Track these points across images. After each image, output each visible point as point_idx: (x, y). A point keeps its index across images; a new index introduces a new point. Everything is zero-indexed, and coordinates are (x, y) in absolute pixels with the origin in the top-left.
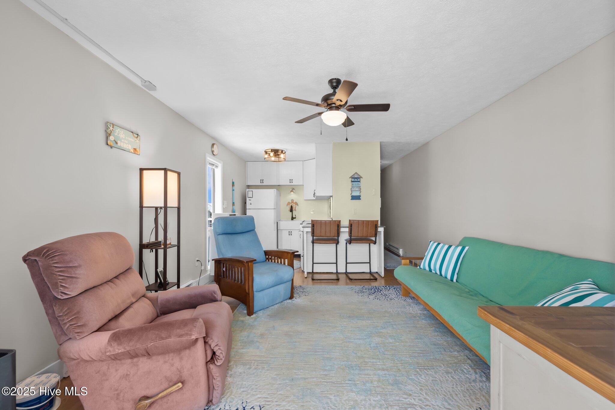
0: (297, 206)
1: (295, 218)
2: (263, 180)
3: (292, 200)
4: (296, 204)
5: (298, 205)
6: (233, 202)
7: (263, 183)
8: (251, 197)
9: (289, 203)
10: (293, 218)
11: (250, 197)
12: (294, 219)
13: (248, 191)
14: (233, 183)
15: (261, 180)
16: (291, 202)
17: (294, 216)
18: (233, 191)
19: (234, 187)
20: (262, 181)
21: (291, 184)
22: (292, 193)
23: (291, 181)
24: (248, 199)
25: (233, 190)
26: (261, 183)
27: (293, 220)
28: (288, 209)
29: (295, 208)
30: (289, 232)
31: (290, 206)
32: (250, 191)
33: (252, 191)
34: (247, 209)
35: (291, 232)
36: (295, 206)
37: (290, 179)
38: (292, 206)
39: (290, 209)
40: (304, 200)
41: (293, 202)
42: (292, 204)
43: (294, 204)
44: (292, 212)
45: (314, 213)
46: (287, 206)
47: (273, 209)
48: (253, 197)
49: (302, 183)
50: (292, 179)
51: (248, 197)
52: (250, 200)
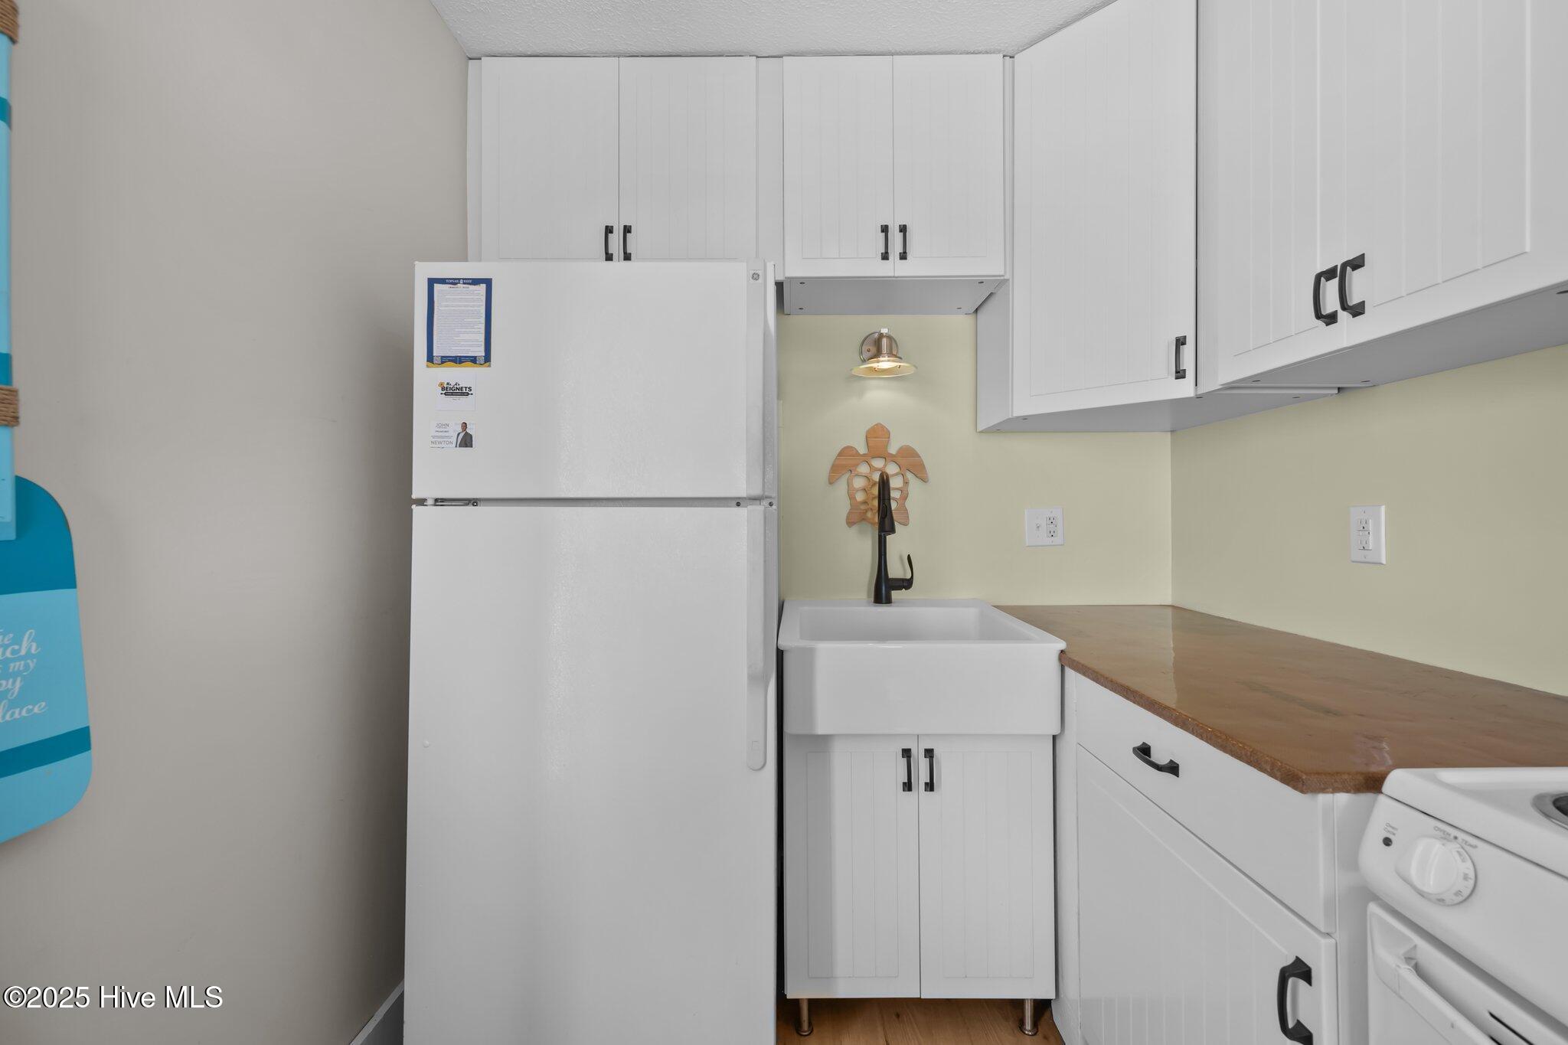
0: (914, 483)
1: (906, 584)
2: (627, 230)
3: (877, 436)
4: (912, 463)
5: (924, 479)
7: (627, 257)
8: (473, 360)
9: (844, 463)
10: (884, 588)
11: (458, 360)
12: (895, 595)
13: (432, 282)
15: (609, 230)
16: (863, 449)
17: (895, 570)
20: (616, 239)
21: (894, 268)
22: (885, 363)
23: (894, 239)
24: (426, 380)
26: (608, 257)
27: (889, 601)
28: (844, 508)
29: (904, 497)
30: (907, 753)
31: (859, 483)
32: (454, 282)
33: (488, 282)
34: (421, 502)
35: (929, 753)
36: (906, 483)
37: (885, 229)
38: (884, 484)
39: (863, 507)
40: (981, 432)
41: (893, 449)
42: (878, 463)
43: (892, 469)
44: (880, 536)
45: (1058, 540)
46: (831, 483)
47: (738, 504)
48: (487, 358)
49: (991, 267)
50: (903, 229)
51: (430, 358)
52: (452, 394)
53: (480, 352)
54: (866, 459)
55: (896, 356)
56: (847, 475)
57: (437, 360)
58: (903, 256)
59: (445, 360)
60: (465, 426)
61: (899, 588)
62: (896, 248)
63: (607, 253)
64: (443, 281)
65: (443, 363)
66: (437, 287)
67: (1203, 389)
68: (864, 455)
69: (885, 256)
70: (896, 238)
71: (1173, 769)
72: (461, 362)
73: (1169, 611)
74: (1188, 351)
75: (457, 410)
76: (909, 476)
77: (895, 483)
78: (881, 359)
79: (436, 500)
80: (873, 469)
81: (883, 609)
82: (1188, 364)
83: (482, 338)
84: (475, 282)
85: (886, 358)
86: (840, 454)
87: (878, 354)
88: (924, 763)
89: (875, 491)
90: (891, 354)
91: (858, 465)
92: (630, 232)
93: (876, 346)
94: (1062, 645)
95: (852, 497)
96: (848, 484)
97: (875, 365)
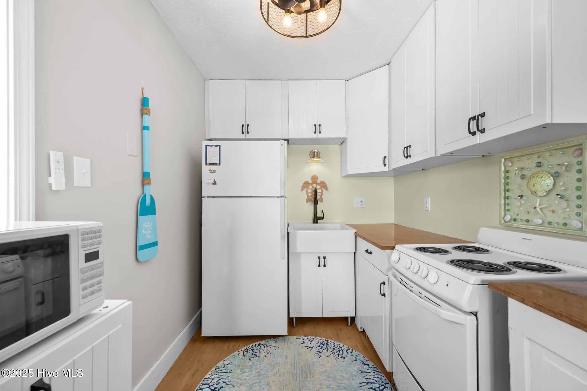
0: (324, 191)
1: (322, 218)
2: (248, 125)
3: (314, 179)
4: (324, 185)
5: (327, 190)
6: (146, 170)
7: (248, 133)
8: (216, 164)
9: (306, 185)
10: (316, 219)
11: (213, 164)
12: (319, 221)
13: (206, 146)
14: (144, 103)
15: (243, 126)
16: (310, 182)
17: (319, 214)
18: (145, 132)
19: (146, 117)
20: (245, 128)
21: (317, 136)
22: (316, 159)
23: (317, 128)
24: (205, 169)
25: (144, 128)
26: (243, 133)
27: (317, 223)
28: (306, 197)
29: (322, 195)
30: (319, 258)
31: (309, 191)
32: (212, 146)
33: (220, 146)
34: (204, 197)
35: (325, 258)
36: (322, 191)
37: (315, 125)
38: (315, 191)
39: (311, 197)
40: (343, 177)
41: (319, 182)
42: (315, 185)
43: (318, 187)
44: (315, 206)
45: (363, 206)
46: (302, 190)
47: (278, 197)
48: (220, 164)
49: (342, 135)
50: (320, 125)
51: (206, 164)
52: (211, 172)
53: (218, 162)
54: (311, 184)
55: (319, 157)
56: (306, 188)
57: (208, 164)
58: (320, 132)
59: (210, 164)
60: (214, 180)
61: (320, 219)
62: (318, 130)
63: (243, 132)
64: (209, 146)
65: (209, 165)
66: (208, 147)
67: (390, 169)
68: (311, 183)
69: (315, 133)
70: (318, 127)
71: (371, 253)
72: (213, 165)
73: (393, 225)
74: (387, 160)
75: (213, 176)
76: (323, 189)
77: (319, 191)
78: (315, 158)
79: (208, 197)
80: (313, 187)
81: (316, 225)
82: (387, 163)
83: (218, 159)
84: (217, 146)
85: (316, 158)
86: (304, 183)
87: (314, 157)
88: (323, 260)
89: (314, 193)
90: (317, 157)
91: (309, 186)
92: (248, 126)
93: (313, 155)
94: (355, 231)
95: (308, 195)
96: (307, 191)
97: (313, 160)
